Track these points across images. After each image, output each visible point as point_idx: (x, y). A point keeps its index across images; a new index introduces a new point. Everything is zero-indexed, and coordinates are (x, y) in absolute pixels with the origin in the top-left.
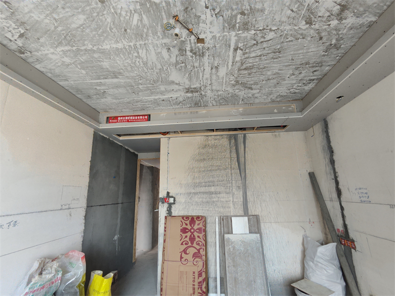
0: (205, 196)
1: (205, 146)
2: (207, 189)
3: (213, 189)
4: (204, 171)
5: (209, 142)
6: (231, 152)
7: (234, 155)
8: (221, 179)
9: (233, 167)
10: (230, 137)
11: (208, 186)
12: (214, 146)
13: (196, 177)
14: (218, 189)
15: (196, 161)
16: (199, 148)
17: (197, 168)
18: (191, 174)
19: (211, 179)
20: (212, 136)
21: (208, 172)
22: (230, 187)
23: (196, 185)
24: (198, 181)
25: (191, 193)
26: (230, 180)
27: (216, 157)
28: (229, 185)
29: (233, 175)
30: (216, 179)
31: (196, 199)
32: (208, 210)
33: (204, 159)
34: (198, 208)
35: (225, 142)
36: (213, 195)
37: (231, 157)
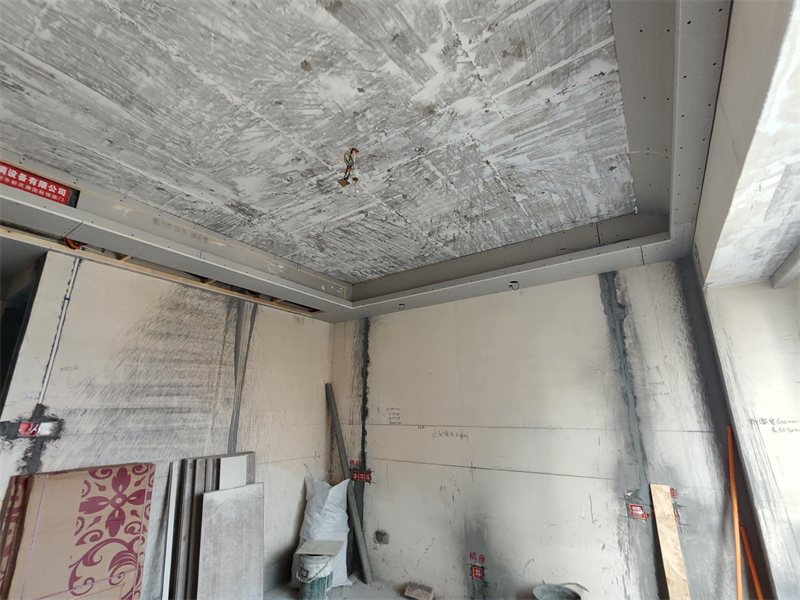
0: (154, 416)
1: (176, 307)
2: (162, 402)
3: (175, 402)
4: (162, 361)
5: (188, 300)
6: (226, 331)
7: (231, 338)
8: (197, 381)
9: (224, 358)
10: (230, 302)
11: (167, 395)
12: (196, 312)
13: (140, 373)
14: (187, 402)
15: (147, 335)
16: (162, 306)
17: (148, 350)
18: (127, 362)
19: (176, 380)
20: (196, 288)
21: (172, 364)
22: (212, 398)
23: (134, 391)
24: (142, 381)
25: (117, 410)
26: (215, 384)
27: (196, 335)
28: (210, 395)
29: (222, 375)
30: (185, 382)
31: (131, 424)
32: (154, 449)
33: (169, 335)
34: (128, 447)
35: (219, 308)
36: (174, 416)
37: (225, 342)
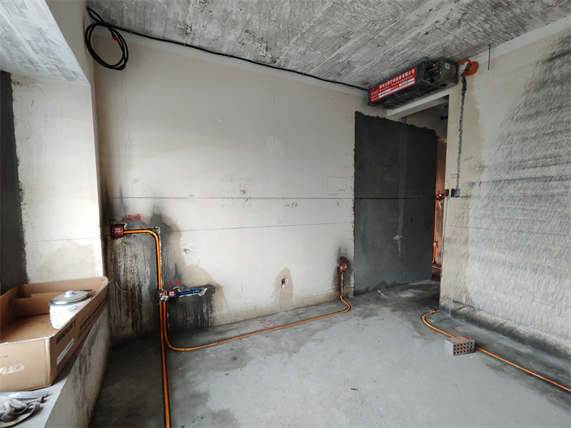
0: (531, 185)
2: (539, 172)
3: (553, 171)
11: (543, 166)
13: (515, 152)
15: (517, 121)
16: (528, 92)
17: (519, 132)
18: (503, 147)
19: (552, 151)
21: (546, 138)
23: (512, 167)
25: (500, 181)
34: (513, 206)
36: (553, 184)
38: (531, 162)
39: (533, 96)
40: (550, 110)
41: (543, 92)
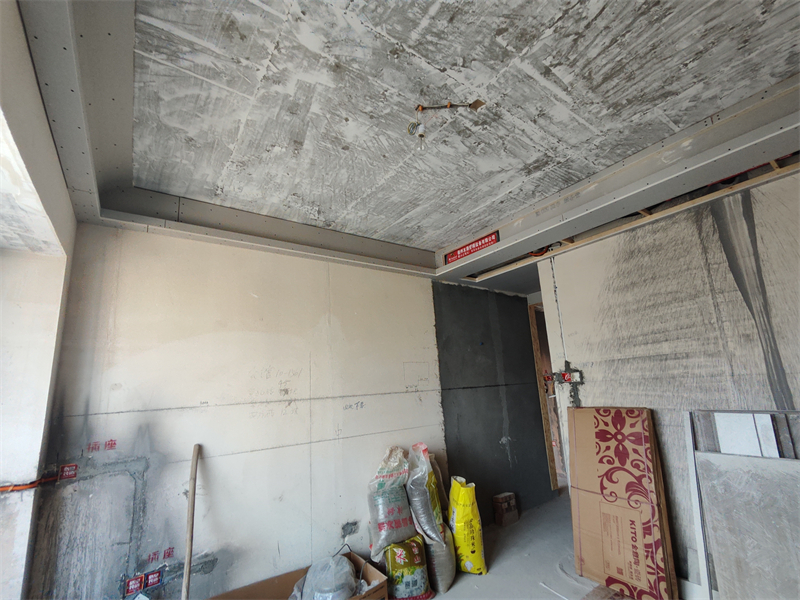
0: (648, 365)
1: (631, 255)
2: (651, 350)
3: (666, 348)
4: (637, 311)
5: (640, 242)
6: (705, 250)
8: (685, 321)
10: (697, 215)
11: (654, 342)
12: (657, 248)
13: (621, 326)
15: (614, 292)
16: (617, 261)
17: (620, 305)
18: (607, 320)
19: (658, 326)
20: (644, 226)
21: (648, 311)
23: (621, 344)
24: (625, 333)
31: (629, 372)
36: (671, 363)
38: (641, 338)
39: (624, 265)
40: (645, 281)
41: (633, 262)
